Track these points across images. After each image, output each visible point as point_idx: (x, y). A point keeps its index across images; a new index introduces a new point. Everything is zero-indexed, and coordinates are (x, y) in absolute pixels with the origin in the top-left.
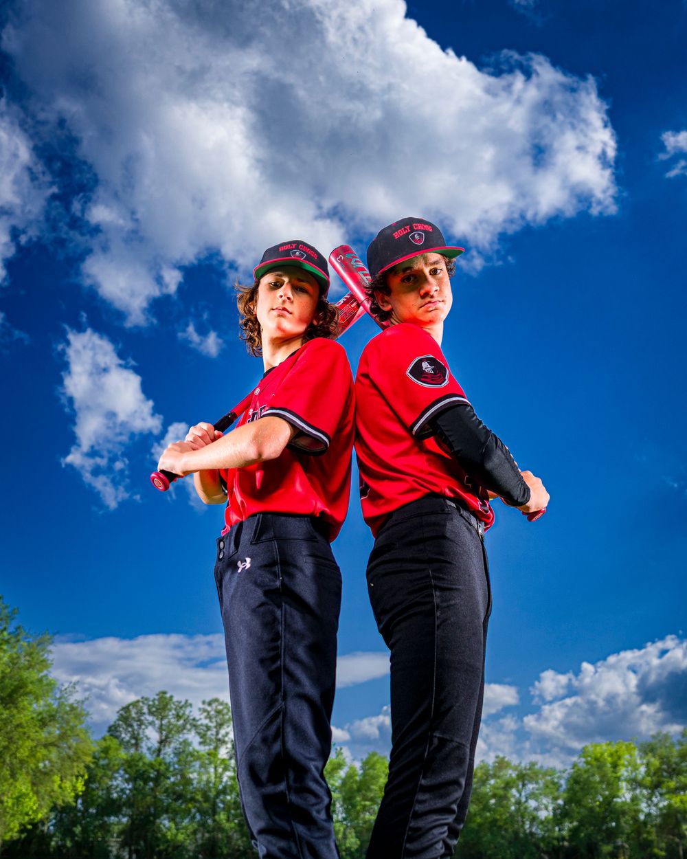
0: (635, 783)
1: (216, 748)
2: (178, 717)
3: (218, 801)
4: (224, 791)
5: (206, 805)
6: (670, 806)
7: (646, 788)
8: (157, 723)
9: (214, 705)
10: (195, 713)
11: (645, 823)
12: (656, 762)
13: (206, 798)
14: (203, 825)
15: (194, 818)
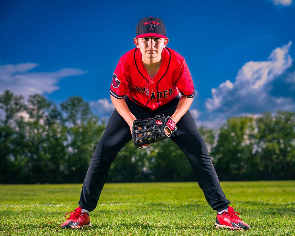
0: (251, 136)
1: (38, 120)
2: (16, 104)
3: (40, 147)
4: (43, 141)
5: (33, 149)
6: (267, 147)
7: (257, 138)
8: (5, 107)
9: (36, 98)
10: (25, 102)
11: (255, 155)
12: (263, 126)
13: (34, 145)
14: (32, 158)
15: (26, 155)
